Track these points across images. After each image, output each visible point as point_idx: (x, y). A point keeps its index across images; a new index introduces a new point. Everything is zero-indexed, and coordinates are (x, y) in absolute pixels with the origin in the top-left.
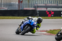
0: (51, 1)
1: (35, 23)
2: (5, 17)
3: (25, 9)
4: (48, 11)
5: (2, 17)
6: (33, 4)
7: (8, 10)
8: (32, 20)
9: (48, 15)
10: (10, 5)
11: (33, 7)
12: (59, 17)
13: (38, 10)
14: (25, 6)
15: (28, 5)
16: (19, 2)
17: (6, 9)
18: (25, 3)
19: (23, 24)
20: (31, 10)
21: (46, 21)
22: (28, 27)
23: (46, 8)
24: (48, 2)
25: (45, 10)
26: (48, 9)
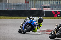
0: (57, 2)
1: (36, 23)
2: (12, 17)
3: (32, 9)
4: (54, 11)
5: (9, 17)
6: (39, 4)
7: (15, 10)
8: (33, 20)
9: (54, 15)
10: (17, 5)
11: (39, 7)
13: (44, 10)
14: (31, 6)
15: (35, 5)
16: (26, 2)
17: (13, 9)
18: (31, 3)
19: (25, 23)
20: (37, 10)
21: (52, 21)
22: (29, 26)
23: (52, 9)
24: (54, 2)
25: (51, 10)
26: (54, 9)
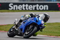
12: (6, 10)
